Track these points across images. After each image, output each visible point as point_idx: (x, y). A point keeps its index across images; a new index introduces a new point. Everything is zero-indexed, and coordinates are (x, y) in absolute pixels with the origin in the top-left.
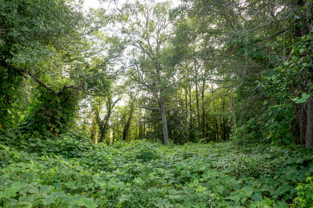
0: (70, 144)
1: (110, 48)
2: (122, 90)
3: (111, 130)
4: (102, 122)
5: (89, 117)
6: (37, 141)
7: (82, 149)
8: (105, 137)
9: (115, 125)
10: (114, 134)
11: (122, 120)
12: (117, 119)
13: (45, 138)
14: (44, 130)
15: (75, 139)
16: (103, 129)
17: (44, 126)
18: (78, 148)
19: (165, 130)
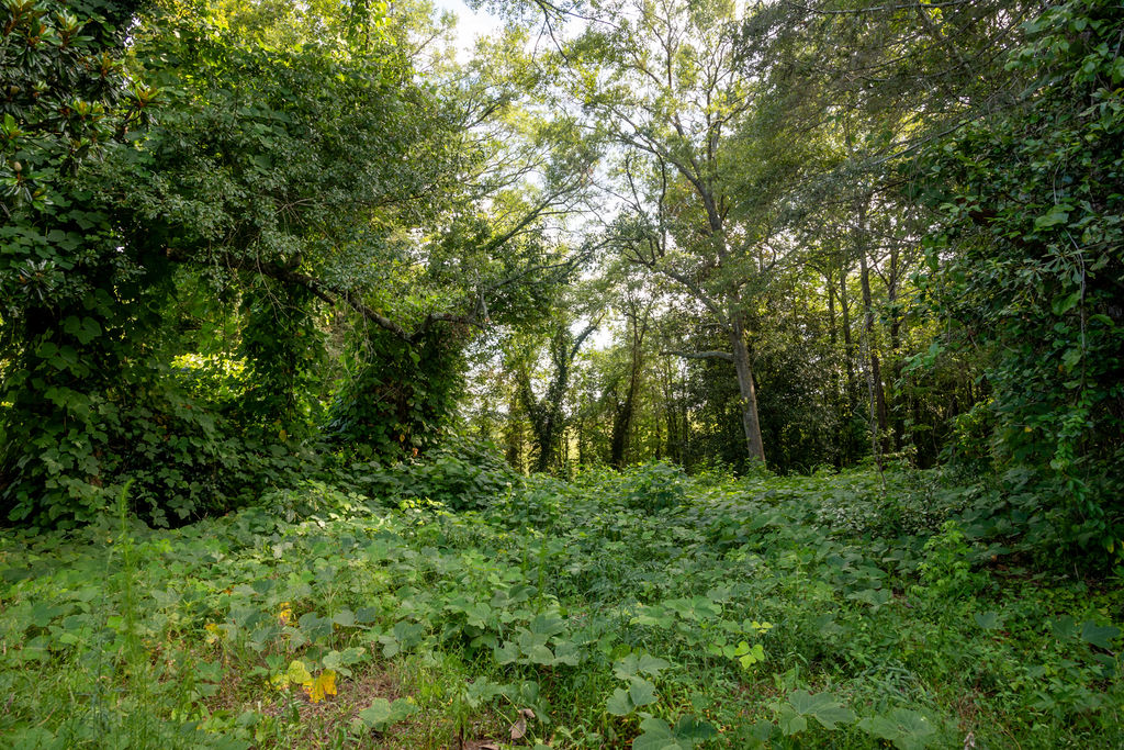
0: (456, 476)
1: (550, 162)
2: (600, 296)
3: (573, 434)
4: (541, 408)
5: (497, 392)
6: (373, 469)
7: (486, 488)
8: (554, 459)
9: (583, 417)
10: (581, 446)
11: (605, 398)
12: (590, 395)
13: (388, 461)
14: (382, 441)
15: (467, 462)
16: (548, 429)
17: (382, 429)
18: (476, 484)
19: (750, 427)
